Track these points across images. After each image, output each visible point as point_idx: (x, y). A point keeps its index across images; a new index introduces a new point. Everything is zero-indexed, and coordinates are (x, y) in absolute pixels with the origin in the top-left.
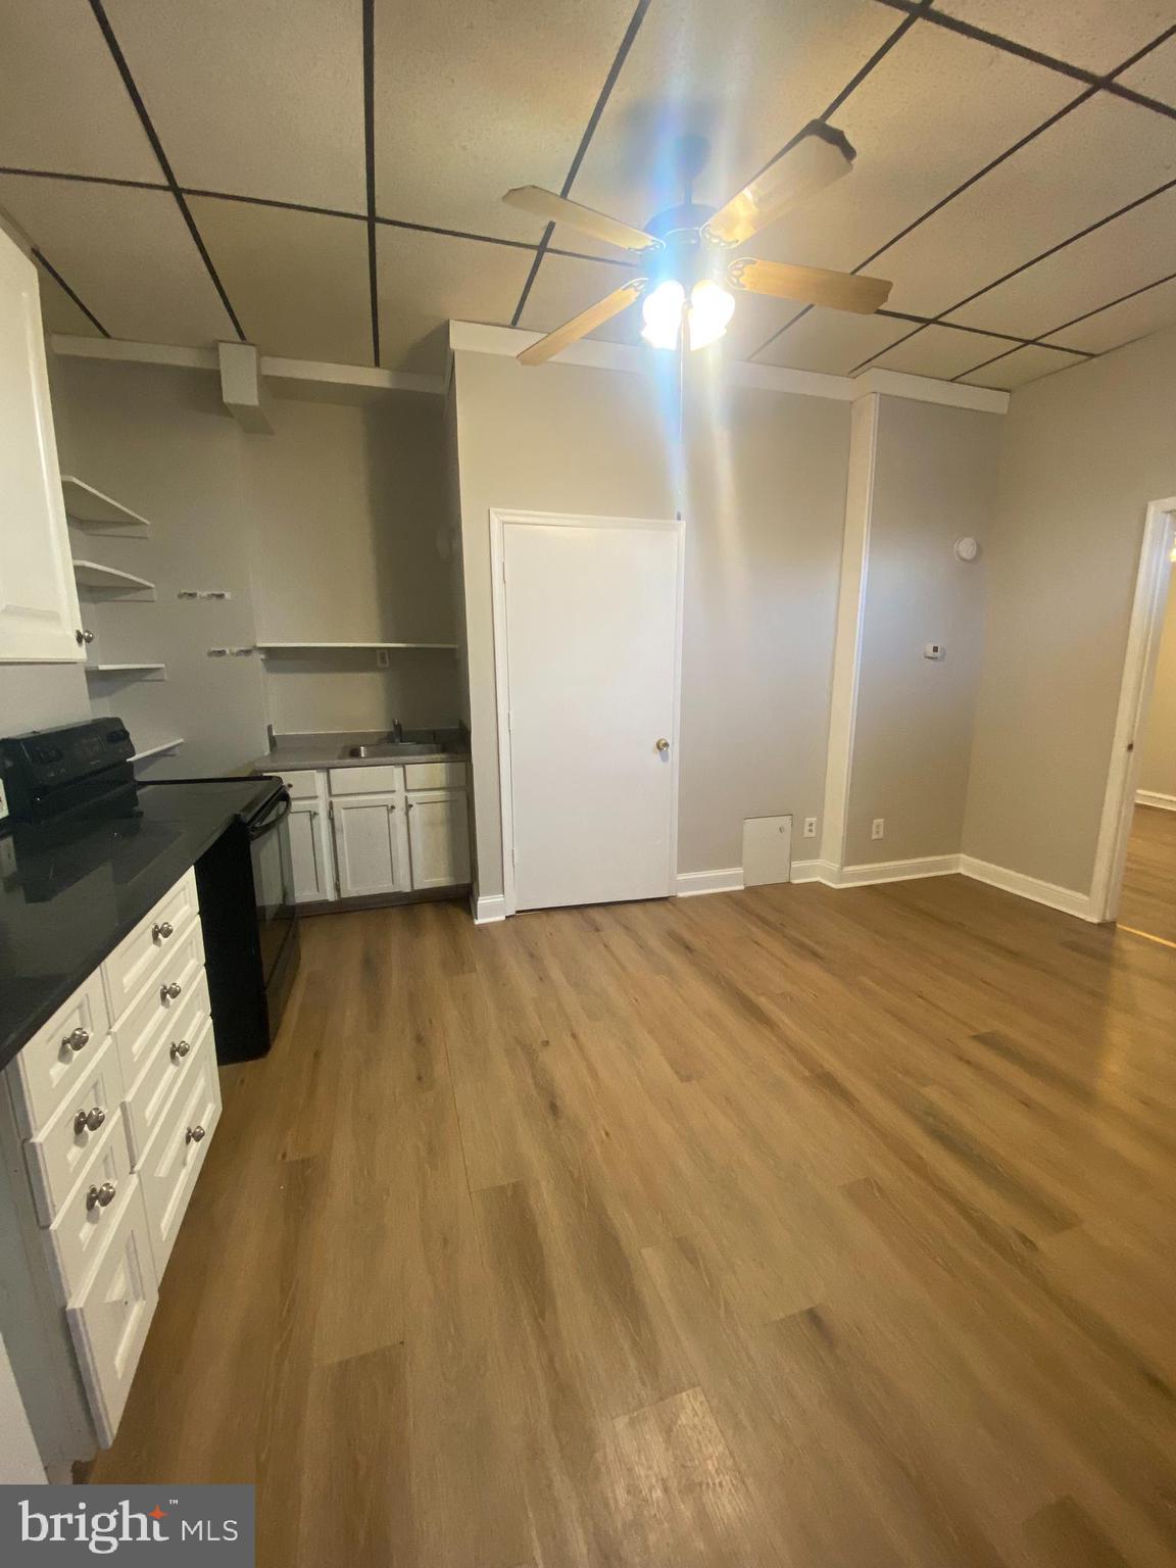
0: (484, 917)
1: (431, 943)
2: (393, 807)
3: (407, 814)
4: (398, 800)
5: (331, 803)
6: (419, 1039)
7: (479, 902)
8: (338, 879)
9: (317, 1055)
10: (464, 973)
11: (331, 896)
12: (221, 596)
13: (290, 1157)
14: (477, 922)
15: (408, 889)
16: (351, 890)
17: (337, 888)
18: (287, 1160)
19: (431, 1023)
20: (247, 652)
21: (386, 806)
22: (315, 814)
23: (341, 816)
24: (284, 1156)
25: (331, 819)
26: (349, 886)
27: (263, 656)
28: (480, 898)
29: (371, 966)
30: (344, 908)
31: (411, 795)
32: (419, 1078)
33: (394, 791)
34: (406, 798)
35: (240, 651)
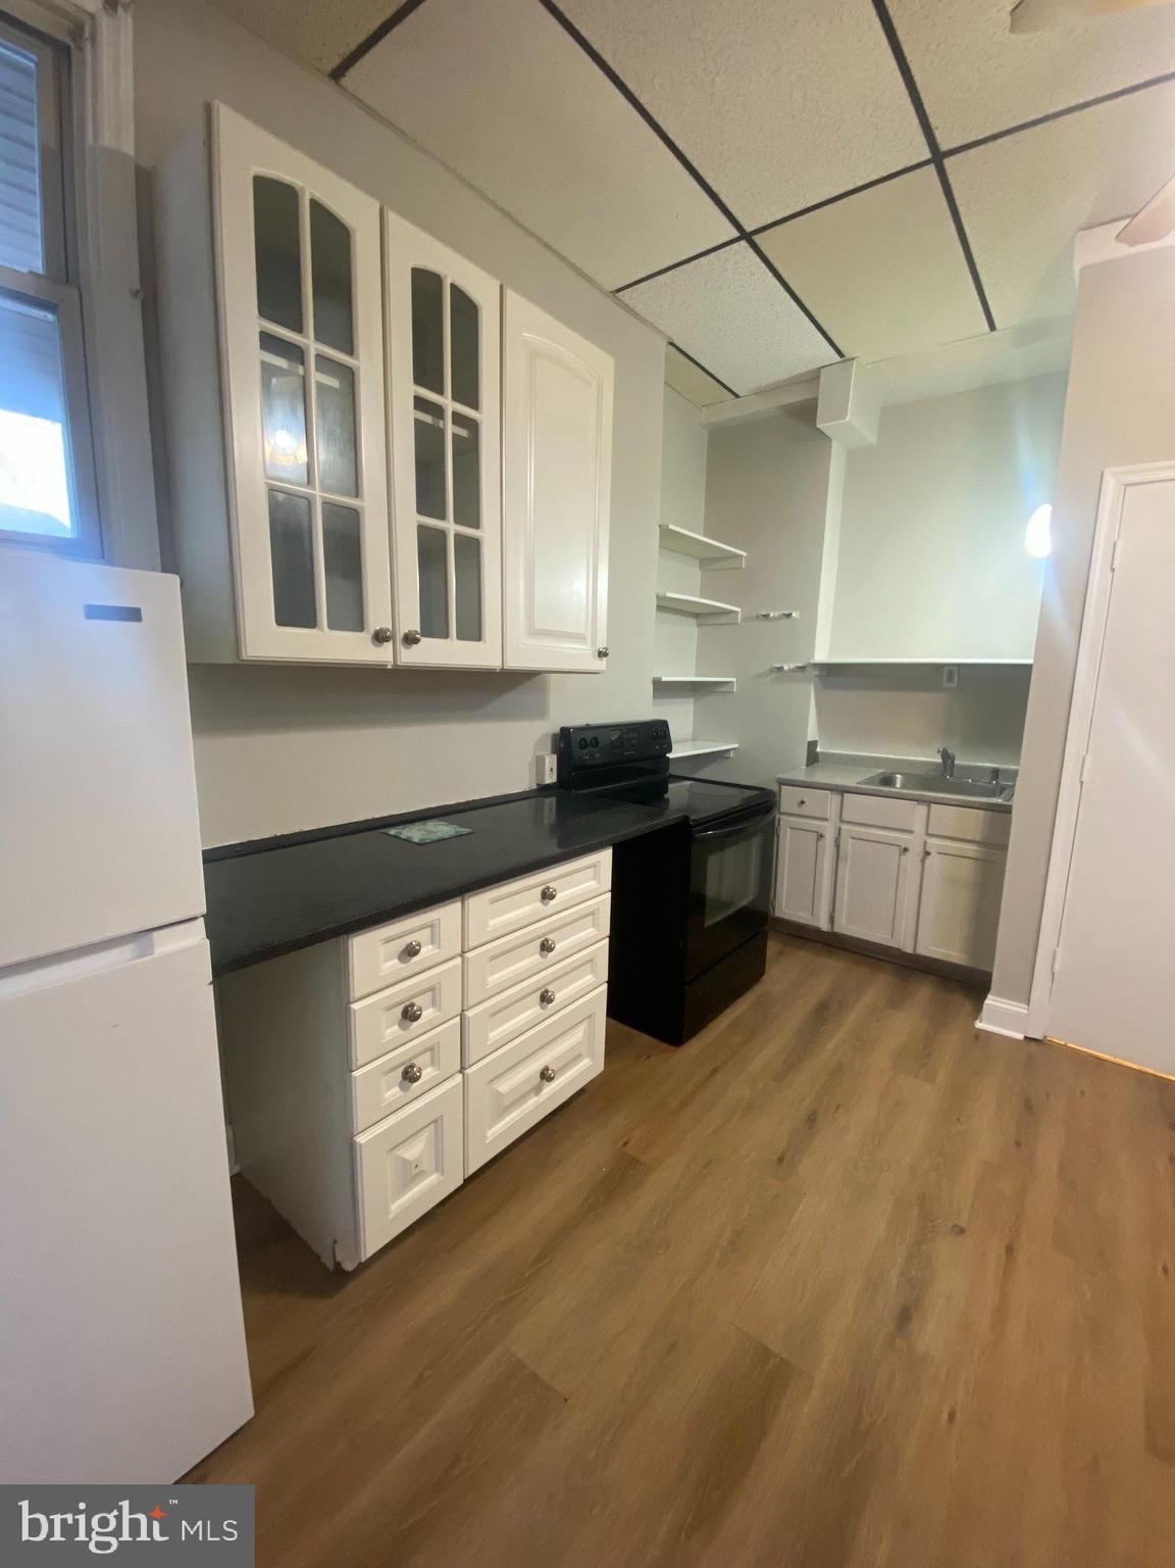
0: (990, 1022)
1: (905, 1023)
2: (906, 850)
3: (923, 861)
4: (914, 842)
5: (840, 829)
6: (812, 1119)
7: (989, 1001)
8: (834, 911)
9: (714, 1071)
10: (916, 1076)
11: (824, 926)
12: (789, 615)
13: (629, 1150)
14: (979, 1025)
15: (909, 950)
16: (844, 926)
17: (832, 919)
18: (625, 1149)
19: (837, 1109)
20: (802, 668)
21: (900, 846)
22: (821, 836)
23: (848, 845)
24: (626, 1144)
25: (837, 845)
26: (844, 921)
27: (816, 673)
29: (823, 1014)
30: (833, 944)
31: (932, 841)
32: (780, 1160)
33: (911, 832)
34: (925, 843)
35: (798, 667)
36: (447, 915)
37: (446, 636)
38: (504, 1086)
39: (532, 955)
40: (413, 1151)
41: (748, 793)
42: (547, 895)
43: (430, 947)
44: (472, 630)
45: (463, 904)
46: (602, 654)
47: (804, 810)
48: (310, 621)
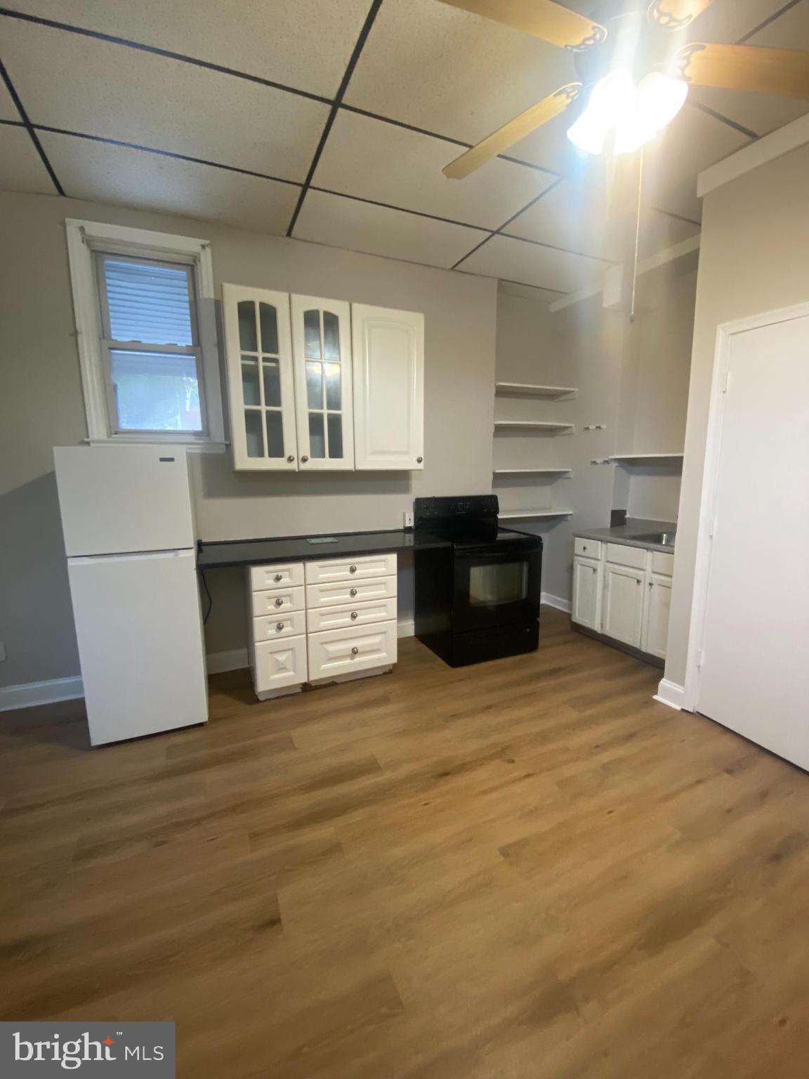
0: (662, 696)
2: (639, 581)
3: (650, 590)
5: (606, 566)
7: (661, 682)
8: (603, 620)
12: (600, 427)
14: (655, 697)
17: (602, 626)
20: (609, 461)
21: (636, 579)
22: (595, 570)
23: (609, 577)
25: (604, 577)
26: (608, 627)
27: (617, 464)
28: (663, 679)
31: (655, 577)
35: (604, 461)
36: (297, 568)
37: (323, 456)
38: (331, 648)
39: (346, 594)
40: (282, 657)
41: (523, 536)
42: (353, 570)
43: (288, 579)
44: (336, 452)
45: (304, 565)
46: (419, 461)
47: (587, 553)
48: (261, 455)
